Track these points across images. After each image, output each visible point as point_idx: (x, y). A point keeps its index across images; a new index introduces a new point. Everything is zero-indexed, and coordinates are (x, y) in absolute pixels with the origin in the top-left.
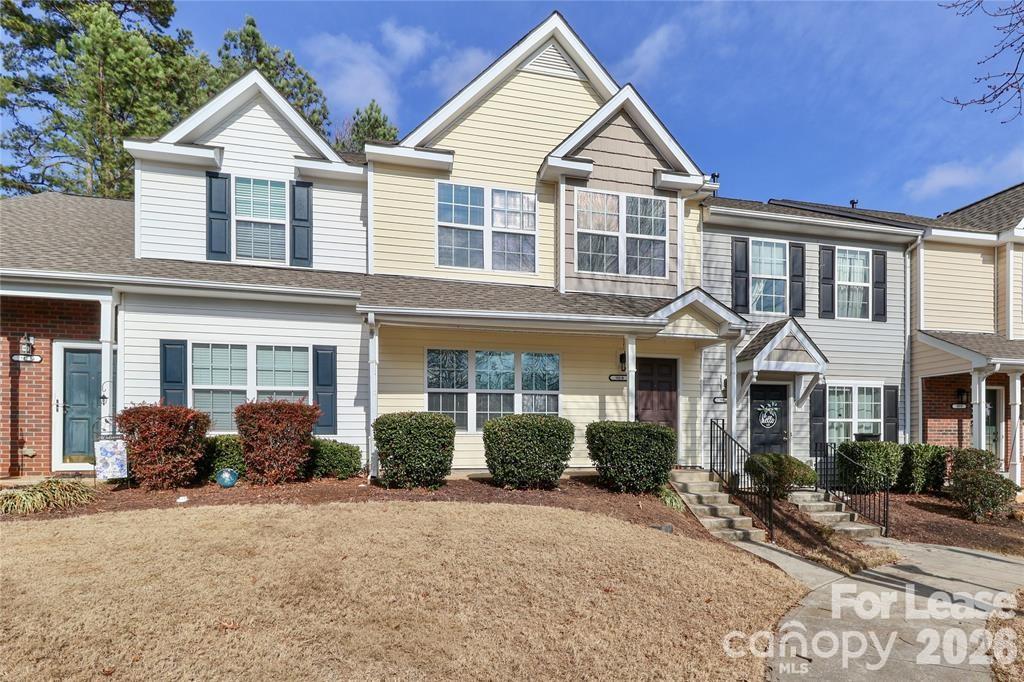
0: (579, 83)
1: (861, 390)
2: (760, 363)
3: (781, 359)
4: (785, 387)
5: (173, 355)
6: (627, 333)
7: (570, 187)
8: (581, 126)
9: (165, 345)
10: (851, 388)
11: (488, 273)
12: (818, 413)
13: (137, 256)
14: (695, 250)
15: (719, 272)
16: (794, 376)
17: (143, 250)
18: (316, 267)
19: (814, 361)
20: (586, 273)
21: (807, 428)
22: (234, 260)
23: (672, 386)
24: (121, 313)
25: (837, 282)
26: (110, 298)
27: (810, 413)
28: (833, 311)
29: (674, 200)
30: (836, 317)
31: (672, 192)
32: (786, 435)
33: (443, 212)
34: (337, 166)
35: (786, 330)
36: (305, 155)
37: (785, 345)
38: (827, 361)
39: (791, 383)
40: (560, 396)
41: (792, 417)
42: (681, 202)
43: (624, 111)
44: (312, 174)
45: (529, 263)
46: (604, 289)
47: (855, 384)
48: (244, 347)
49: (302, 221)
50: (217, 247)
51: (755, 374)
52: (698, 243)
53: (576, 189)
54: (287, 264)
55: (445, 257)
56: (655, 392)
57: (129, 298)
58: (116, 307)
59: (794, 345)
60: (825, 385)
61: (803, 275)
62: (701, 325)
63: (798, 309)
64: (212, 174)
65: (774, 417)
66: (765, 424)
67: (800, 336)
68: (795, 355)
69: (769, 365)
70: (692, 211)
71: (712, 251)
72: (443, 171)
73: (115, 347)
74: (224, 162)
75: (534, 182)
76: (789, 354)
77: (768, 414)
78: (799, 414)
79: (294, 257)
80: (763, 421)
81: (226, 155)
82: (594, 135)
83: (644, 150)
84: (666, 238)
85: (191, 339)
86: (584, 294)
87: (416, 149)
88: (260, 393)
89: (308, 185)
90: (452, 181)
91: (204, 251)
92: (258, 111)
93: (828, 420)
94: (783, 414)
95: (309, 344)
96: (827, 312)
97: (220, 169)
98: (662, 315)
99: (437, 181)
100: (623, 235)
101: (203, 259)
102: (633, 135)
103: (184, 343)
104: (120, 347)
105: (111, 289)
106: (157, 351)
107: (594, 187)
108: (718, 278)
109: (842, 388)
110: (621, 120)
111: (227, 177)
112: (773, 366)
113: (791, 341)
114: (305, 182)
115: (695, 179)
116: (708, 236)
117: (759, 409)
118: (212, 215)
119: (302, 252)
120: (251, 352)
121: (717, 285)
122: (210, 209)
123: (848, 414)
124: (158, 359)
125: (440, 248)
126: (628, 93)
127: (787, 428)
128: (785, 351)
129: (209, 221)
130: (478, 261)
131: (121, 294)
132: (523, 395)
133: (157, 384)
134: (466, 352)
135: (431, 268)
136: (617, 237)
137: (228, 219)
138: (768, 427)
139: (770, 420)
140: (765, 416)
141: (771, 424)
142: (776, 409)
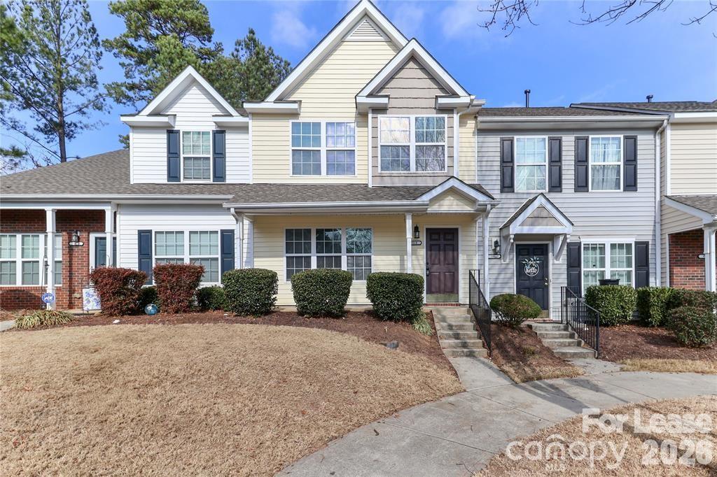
0: (384, 43)
1: (613, 246)
2: (515, 229)
3: (534, 224)
4: (547, 245)
5: (145, 238)
6: (406, 211)
7: (375, 116)
8: (379, 73)
9: (140, 233)
10: (604, 244)
11: (324, 178)
12: (574, 262)
13: (132, 183)
14: (470, 150)
15: (489, 164)
16: (553, 237)
17: (135, 179)
18: (228, 181)
19: (561, 224)
20: (386, 173)
21: (565, 276)
22: (182, 181)
23: (455, 248)
24: (118, 216)
25: (591, 163)
26: (110, 208)
27: (567, 264)
28: (587, 185)
29: (451, 115)
30: (590, 190)
31: (448, 110)
32: (547, 282)
33: (295, 141)
34: (237, 119)
35: (536, 204)
36: (221, 114)
37: (536, 214)
38: (573, 225)
39: (550, 243)
40: (372, 256)
41: (551, 267)
42: (456, 117)
43: (413, 57)
44: (224, 125)
45: (350, 169)
46: (398, 183)
47: (608, 241)
48: (182, 232)
49: (219, 154)
50: (173, 174)
51: (512, 237)
52: (473, 145)
53: (379, 116)
54: (211, 181)
55: (296, 170)
56: (441, 252)
57: (120, 207)
58: (115, 213)
59: (544, 214)
60: (580, 243)
61: (560, 160)
63: (556, 186)
64: (171, 133)
65: (537, 268)
66: (529, 273)
67: (549, 207)
68: (545, 221)
69: (522, 229)
70: (469, 122)
71: (484, 150)
72: (295, 114)
73: (114, 235)
74: (177, 123)
75: (354, 115)
76: (540, 220)
77: (532, 266)
78: (557, 266)
79: (215, 176)
80: (527, 271)
81: (177, 119)
82: (391, 77)
83: (429, 83)
84: (446, 144)
85: (154, 229)
86: (385, 187)
87: (274, 102)
88: (191, 259)
89: (223, 132)
90: (301, 120)
91: (166, 177)
92: (194, 90)
93: (583, 269)
94: (544, 266)
95: (218, 229)
96: (581, 186)
97: (174, 127)
99: (291, 121)
100: (413, 145)
101: (165, 182)
102: (420, 74)
103: (150, 231)
104: (117, 235)
105: (110, 202)
106: (137, 237)
107: (391, 114)
108: (488, 168)
109: (595, 244)
110: (411, 64)
111: (178, 132)
112: (526, 230)
113: (543, 211)
114: (220, 132)
115: (465, 99)
116: (482, 138)
117: (524, 262)
118: (171, 155)
119: (220, 174)
120: (186, 235)
121: (488, 173)
122: (169, 152)
123: (603, 265)
124: (137, 242)
125: (293, 164)
126: (414, 45)
127: (547, 277)
128: (536, 219)
129: (169, 159)
130: (317, 171)
131: (118, 205)
132: (348, 256)
133: (137, 256)
134: (310, 230)
135: (288, 177)
136: (409, 146)
137: (179, 157)
138: (532, 275)
139: (533, 270)
140: (529, 267)
141: (535, 273)
142: (538, 262)
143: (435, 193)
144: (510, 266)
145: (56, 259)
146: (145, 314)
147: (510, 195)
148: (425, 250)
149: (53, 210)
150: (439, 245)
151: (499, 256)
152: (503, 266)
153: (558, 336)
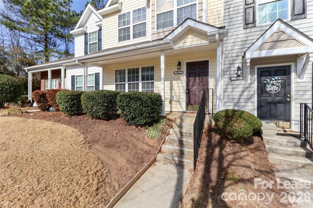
3: (272, 48)
4: (290, 66)
6: (160, 51)
9: (72, 76)
11: (131, 41)
16: (295, 59)
17: (76, 56)
19: (303, 44)
22: (89, 54)
23: (206, 74)
26: (63, 67)
32: (290, 98)
35: (275, 28)
37: (275, 38)
40: (154, 82)
41: (293, 85)
49: (100, 39)
51: (248, 61)
56: (197, 78)
59: (283, 37)
62: (199, 39)
64: (86, 34)
65: (279, 87)
66: (270, 91)
67: (289, 31)
68: (285, 44)
69: (260, 54)
76: (279, 44)
77: (273, 85)
79: (98, 50)
81: (88, 28)
85: (76, 75)
90: (122, 12)
91: (84, 53)
94: (286, 85)
95: (94, 73)
100: (175, 8)
103: (74, 76)
104: (66, 78)
106: (71, 78)
112: (264, 54)
113: (281, 35)
117: (265, 82)
119: (100, 49)
122: (85, 43)
124: (71, 80)
125: (119, 37)
127: (290, 93)
130: (129, 38)
131: (67, 66)
132: (142, 83)
133: (71, 86)
136: (173, 10)
137: (88, 44)
138: (273, 92)
139: (274, 88)
140: (270, 86)
141: (276, 91)
142: (280, 81)
144: (253, 85)
146: (50, 111)
148: (185, 77)
149: (50, 70)
150: (195, 73)
151: (242, 78)
152: (247, 85)
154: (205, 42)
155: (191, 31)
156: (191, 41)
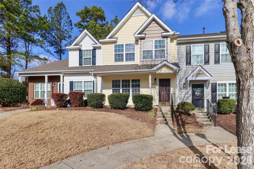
0: (145, 16)
1: (230, 84)
2: (190, 78)
4: (204, 84)
5: (71, 83)
6: (149, 73)
7: (141, 41)
8: (142, 26)
9: (70, 82)
10: (226, 83)
11: (125, 63)
12: (214, 90)
13: (69, 67)
14: (175, 50)
15: (182, 55)
16: (205, 81)
17: (70, 65)
18: (96, 65)
19: (207, 76)
20: (144, 60)
21: (210, 95)
22: (83, 66)
23: (169, 85)
24: (64, 77)
25: (221, 53)
26: (62, 74)
27: (211, 91)
28: (219, 62)
29: (167, 39)
30: (220, 63)
31: (166, 37)
32: (204, 97)
33: (116, 51)
34: (99, 45)
36: (95, 44)
38: (212, 76)
39: (205, 83)
40: (140, 89)
41: (205, 92)
42: (169, 39)
43: (154, 20)
44: (95, 47)
45: (133, 59)
46: (149, 63)
47: (227, 82)
48: (82, 82)
49: (94, 56)
50: (81, 64)
51: (189, 81)
52: (176, 49)
53: (142, 41)
54: (91, 65)
55: (116, 60)
56: (164, 87)
57: (65, 74)
60: (216, 83)
61: (209, 53)
62: (168, 70)
63: (207, 62)
64: (80, 51)
65: (200, 93)
66: (197, 95)
67: (203, 70)
68: (201, 75)
69: (192, 78)
70: (174, 41)
71: (180, 50)
72: (115, 42)
73: (63, 83)
74: (82, 47)
75: (134, 41)
77: (198, 92)
78: (207, 92)
79: (93, 64)
80: (196, 94)
81: (82, 46)
82: (146, 27)
83: (159, 28)
84: (165, 49)
86: (144, 65)
87: (109, 39)
88: (84, 90)
89: (95, 49)
90: (117, 44)
91: (79, 64)
92: (87, 37)
93: (217, 93)
94: (202, 92)
95: (92, 80)
96: (217, 61)
97: (81, 49)
98: (155, 68)
99: (114, 44)
100: (154, 49)
101: (78, 66)
102: (156, 25)
103: (73, 82)
104: (64, 83)
106: (69, 83)
107: (146, 40)
108: (181, 57)
109: (223, 83)
110: (153, 22)
111: (82, 50)
112: (194, 79)
113: (200, 71)
114: (94, 49)
115: (172, 33)
116: (179, 46)
117: (195, 90)
119: (94, 63)
120: (83, 82)
121: (181, 58)
122: (79, 57)
123: (226, 91)
124: (69, 85)
125: (115, 59)
126: (154, 16)
127: (204, 96)
128: (198, 74)
129: (79, 59)
130: (122, 60)
131: (64, 74)
132: (132, 89)
133: (69, 89)
134: (120, 80)
135: (113, 63)
136: (152, 50)
137: (82, 58)
138: (198, 95)
139: (198, 93)
140: (197, 92)
141: (199, 95)
142: (200, 90)
143: (158, 66)
144: (189, 92)
145: (48, 90)
146: (67, 107)
147: (189, 66)
148: (158, 86)
149: (47, 76)
150: (164, 84)
151: (185, 88)
152: (187, 92)
153: (203, 118)
154: (171, 72)
155: (165, 65)
156: (164, 70)
